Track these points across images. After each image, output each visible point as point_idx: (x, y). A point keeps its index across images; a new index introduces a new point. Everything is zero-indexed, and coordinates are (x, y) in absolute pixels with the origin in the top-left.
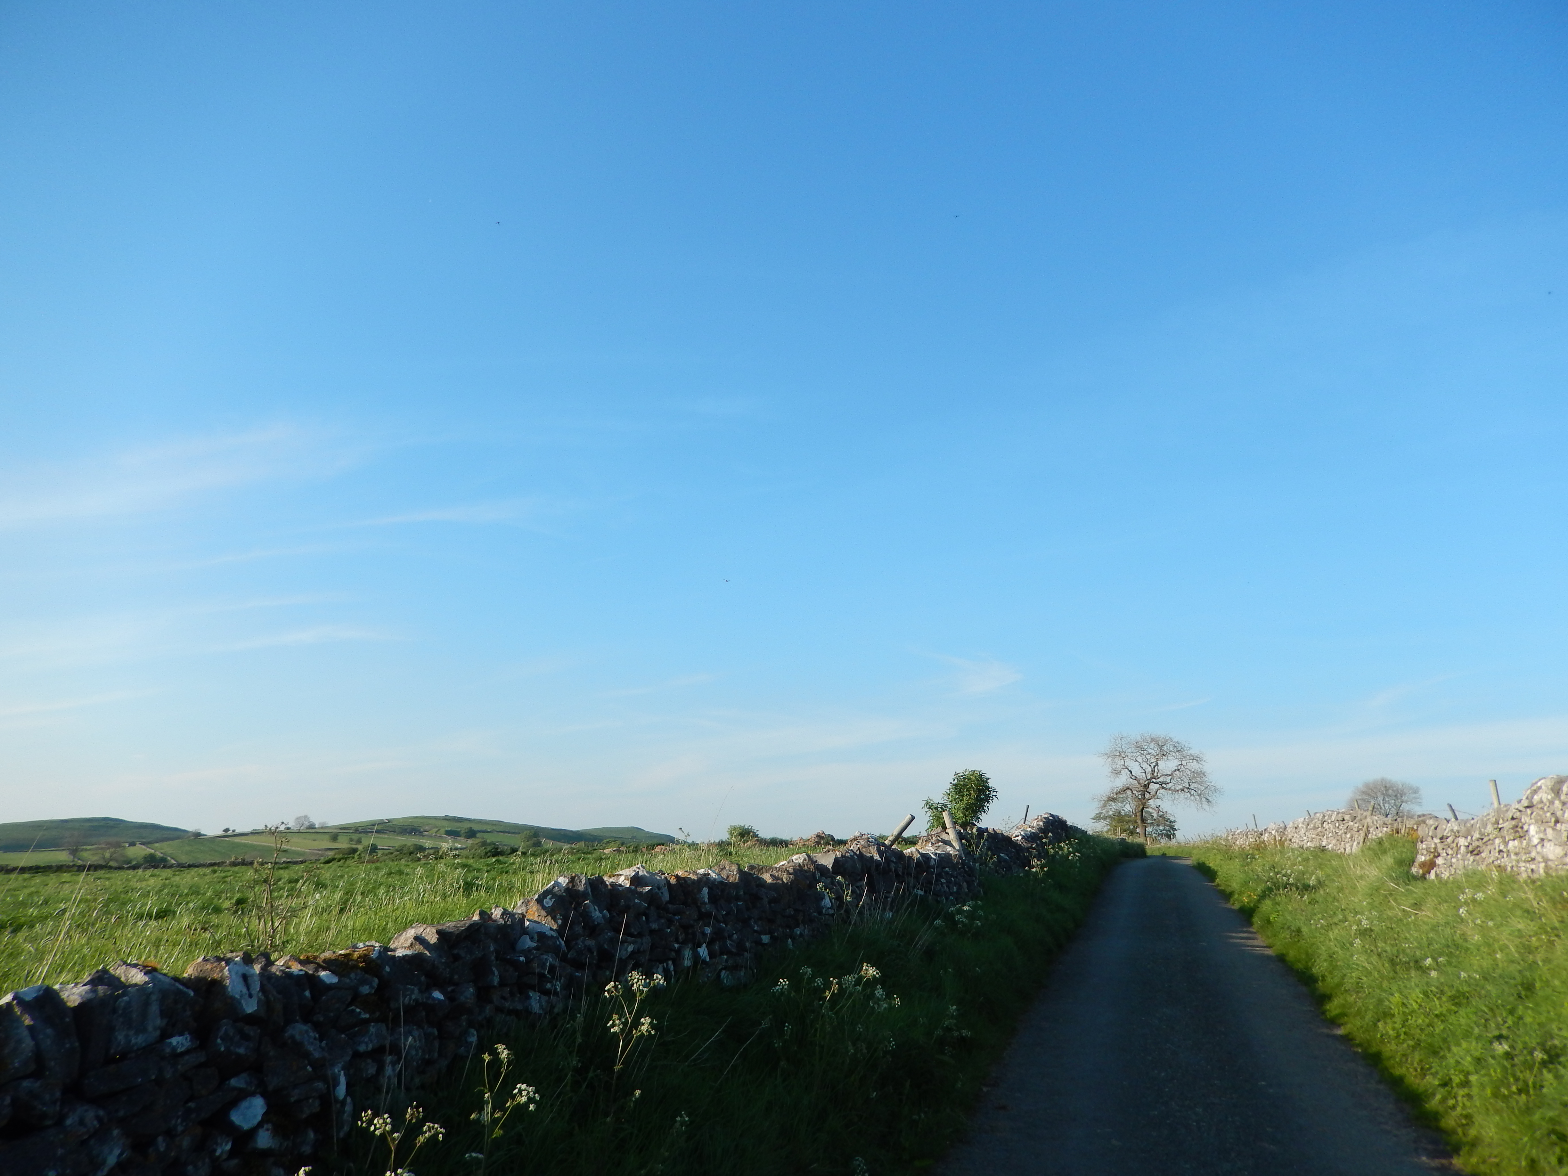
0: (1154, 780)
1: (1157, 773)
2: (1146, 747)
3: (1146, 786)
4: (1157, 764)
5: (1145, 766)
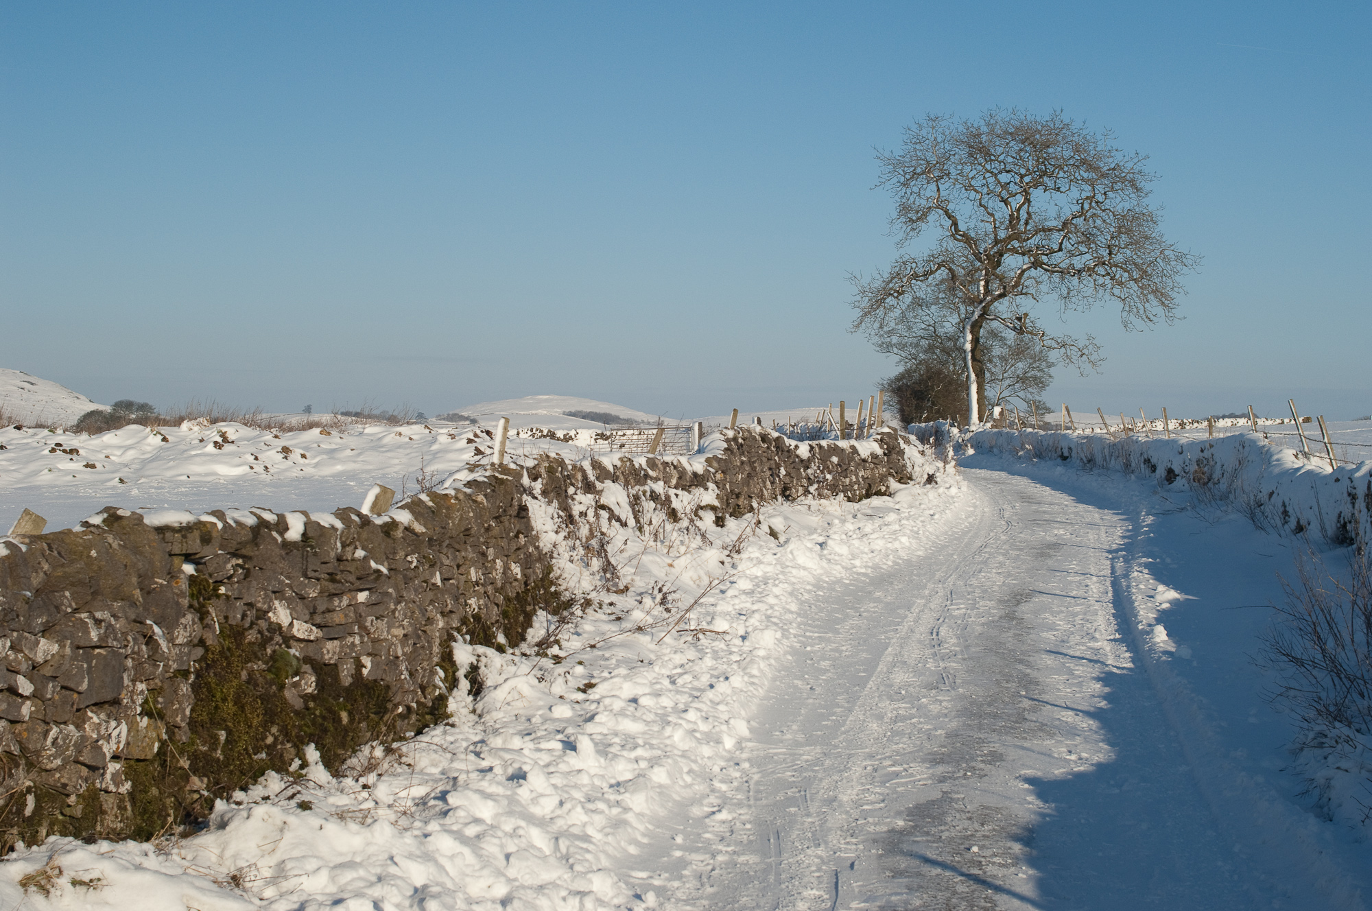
0: (1016, 244)
1: (1027, 224)
2: (998, 150)
3: (995, 261)
4: (1028, 201)
5: (994, 204)
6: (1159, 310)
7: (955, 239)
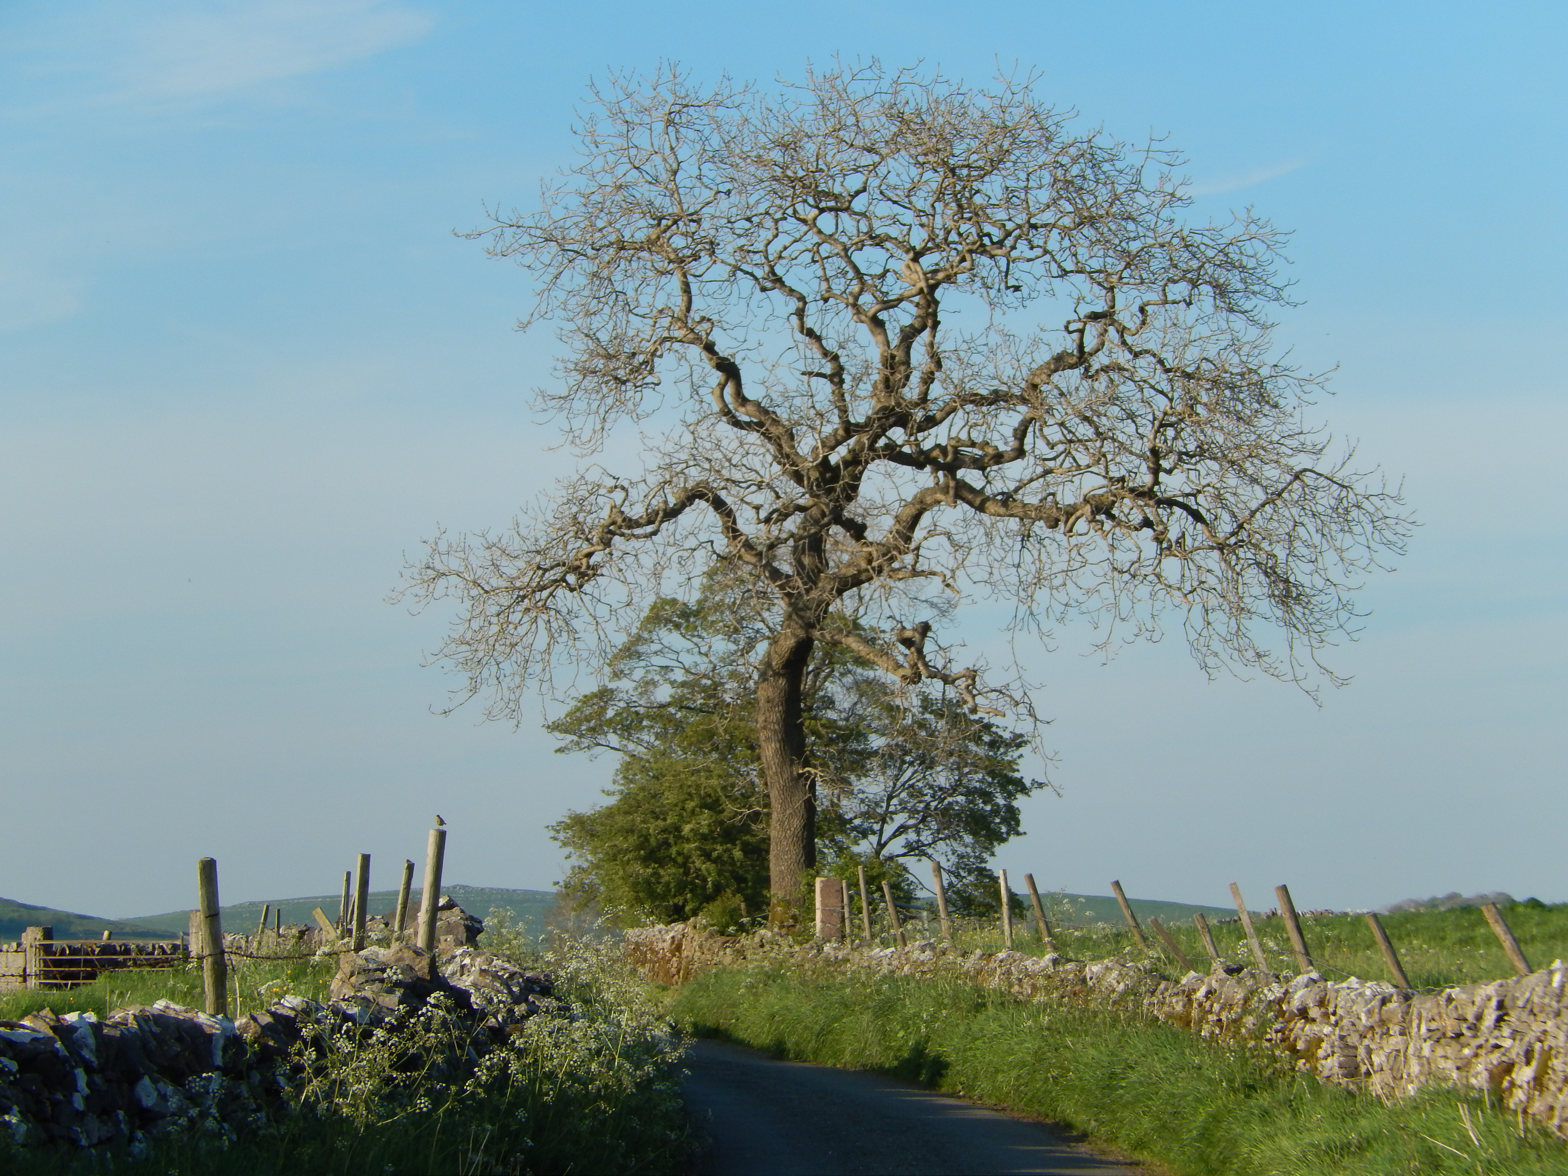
4: (930, 318)
5: (838, 325)
7: (737, 424)
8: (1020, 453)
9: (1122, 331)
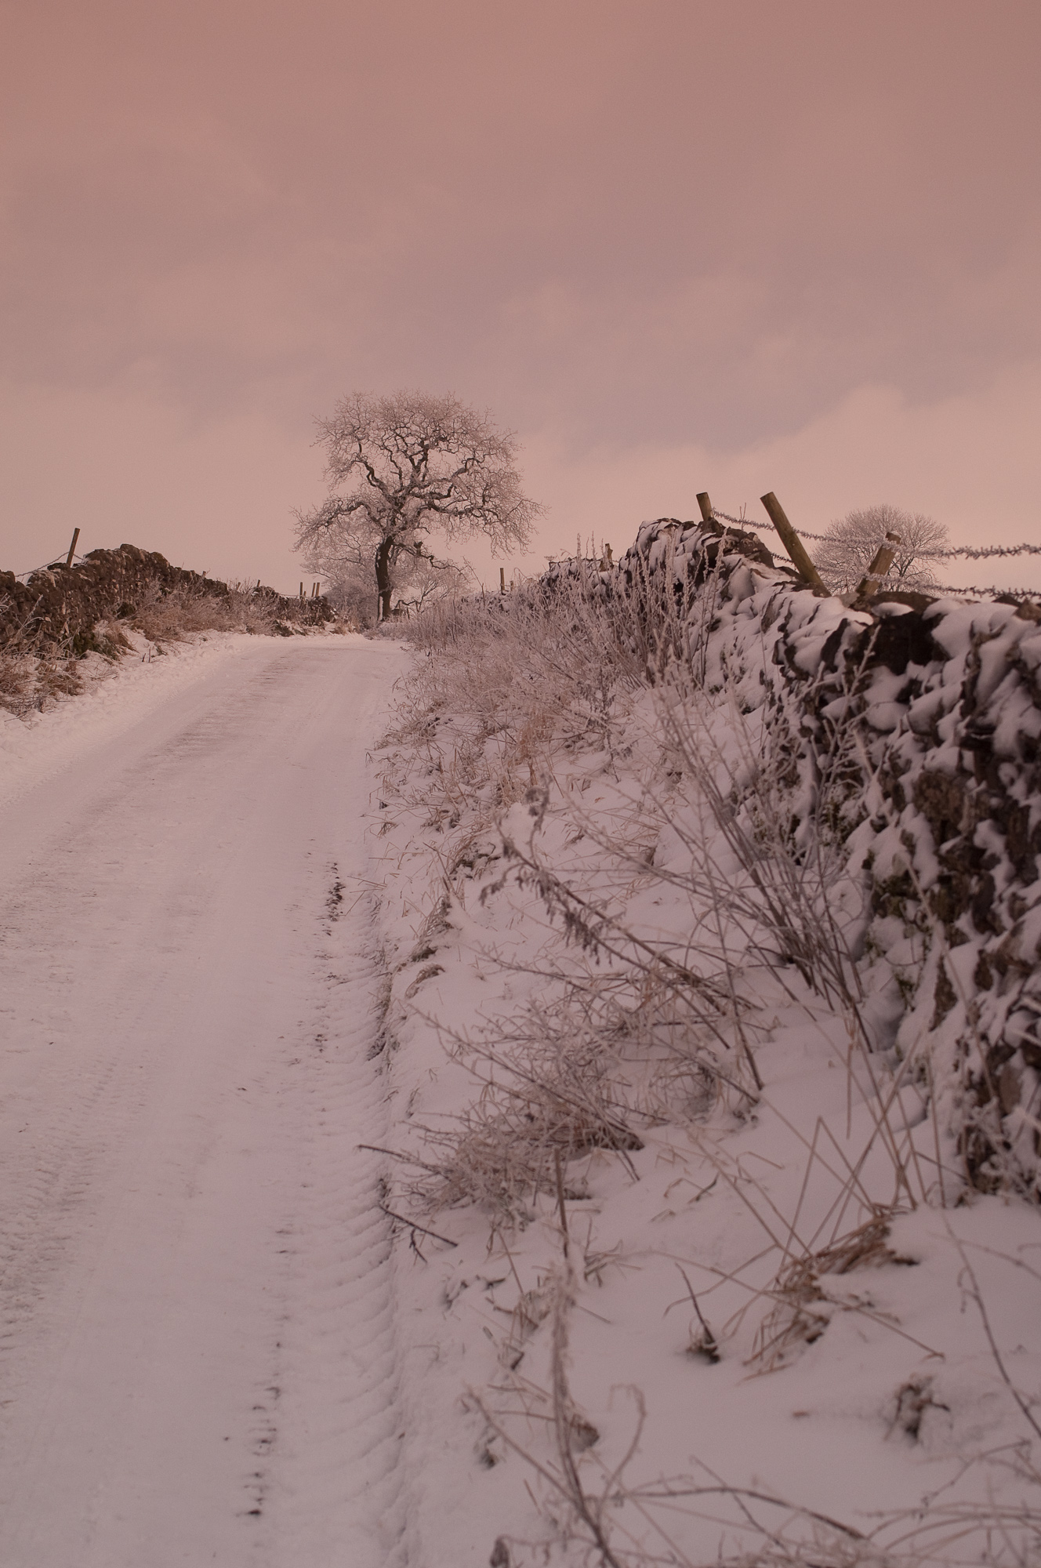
0: (416, 490)
2: (406, 420)
3: (398, 503)
4: (425, 459)
5: (401, 459)
6: (517, 545)
7: (372, 484)
8: (449, 496)
9: (478, 462)
